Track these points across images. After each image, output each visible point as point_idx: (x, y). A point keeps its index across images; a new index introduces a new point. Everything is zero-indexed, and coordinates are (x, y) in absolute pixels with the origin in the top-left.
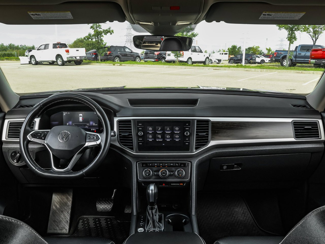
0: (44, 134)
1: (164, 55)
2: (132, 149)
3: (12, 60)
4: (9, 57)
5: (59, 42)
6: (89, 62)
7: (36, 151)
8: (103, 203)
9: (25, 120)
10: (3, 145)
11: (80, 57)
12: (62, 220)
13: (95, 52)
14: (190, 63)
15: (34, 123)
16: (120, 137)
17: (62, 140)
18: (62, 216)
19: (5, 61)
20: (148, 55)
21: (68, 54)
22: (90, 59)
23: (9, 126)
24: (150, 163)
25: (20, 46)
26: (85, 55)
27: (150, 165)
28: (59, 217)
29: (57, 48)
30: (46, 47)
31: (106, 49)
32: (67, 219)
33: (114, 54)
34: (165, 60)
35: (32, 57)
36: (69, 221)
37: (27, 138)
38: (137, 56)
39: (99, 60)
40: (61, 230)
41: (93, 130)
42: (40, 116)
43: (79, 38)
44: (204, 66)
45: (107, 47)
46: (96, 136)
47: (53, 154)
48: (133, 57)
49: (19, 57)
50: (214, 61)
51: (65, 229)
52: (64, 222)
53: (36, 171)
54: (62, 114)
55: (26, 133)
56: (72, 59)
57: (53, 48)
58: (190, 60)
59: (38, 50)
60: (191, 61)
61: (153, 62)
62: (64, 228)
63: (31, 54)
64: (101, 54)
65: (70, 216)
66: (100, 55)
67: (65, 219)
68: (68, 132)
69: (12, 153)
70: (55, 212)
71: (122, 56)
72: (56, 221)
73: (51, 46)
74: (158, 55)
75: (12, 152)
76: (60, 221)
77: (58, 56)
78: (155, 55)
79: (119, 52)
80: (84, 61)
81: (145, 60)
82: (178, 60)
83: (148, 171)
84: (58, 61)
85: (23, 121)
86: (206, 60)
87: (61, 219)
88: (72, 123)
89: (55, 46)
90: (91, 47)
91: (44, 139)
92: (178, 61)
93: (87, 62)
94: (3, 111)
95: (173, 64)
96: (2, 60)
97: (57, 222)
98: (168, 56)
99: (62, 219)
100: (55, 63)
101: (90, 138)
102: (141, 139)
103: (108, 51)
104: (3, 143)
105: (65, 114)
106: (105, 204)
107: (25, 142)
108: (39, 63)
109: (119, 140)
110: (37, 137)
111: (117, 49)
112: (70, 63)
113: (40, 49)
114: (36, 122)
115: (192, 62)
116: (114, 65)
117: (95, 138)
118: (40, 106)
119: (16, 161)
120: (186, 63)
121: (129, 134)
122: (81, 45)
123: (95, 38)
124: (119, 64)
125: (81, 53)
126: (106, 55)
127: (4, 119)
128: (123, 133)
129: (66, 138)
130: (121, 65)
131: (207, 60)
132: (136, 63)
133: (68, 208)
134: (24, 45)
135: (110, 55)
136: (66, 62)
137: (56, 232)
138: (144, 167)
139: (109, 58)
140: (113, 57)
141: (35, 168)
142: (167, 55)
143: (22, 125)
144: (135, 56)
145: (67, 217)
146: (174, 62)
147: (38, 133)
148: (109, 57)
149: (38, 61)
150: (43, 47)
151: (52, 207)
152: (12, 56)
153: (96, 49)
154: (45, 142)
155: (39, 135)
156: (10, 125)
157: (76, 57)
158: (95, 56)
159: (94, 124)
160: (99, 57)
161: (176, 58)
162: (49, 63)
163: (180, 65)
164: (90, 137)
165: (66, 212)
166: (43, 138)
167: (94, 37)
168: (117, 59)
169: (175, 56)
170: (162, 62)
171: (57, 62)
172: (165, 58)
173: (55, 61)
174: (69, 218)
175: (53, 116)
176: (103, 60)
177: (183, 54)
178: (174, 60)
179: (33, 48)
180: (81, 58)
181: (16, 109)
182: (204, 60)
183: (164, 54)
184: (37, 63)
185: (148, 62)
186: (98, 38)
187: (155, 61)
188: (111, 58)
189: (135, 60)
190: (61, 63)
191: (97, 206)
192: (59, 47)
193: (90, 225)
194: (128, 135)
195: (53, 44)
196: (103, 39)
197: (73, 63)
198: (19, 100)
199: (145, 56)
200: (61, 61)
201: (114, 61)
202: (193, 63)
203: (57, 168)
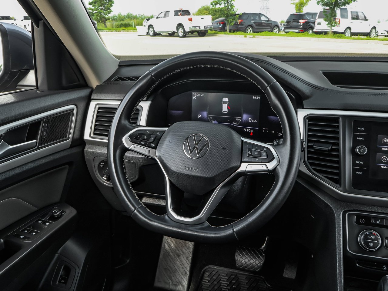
0: (154, 136)
1: (312, 25)
2: (337, 182)
3: (129, 31)
4: (126, 27)
5: (181, 9)
6: (215, 33)
7: (140, 164)
8: (247, 254)
9: (120, 105)
10: (86, 147)
11: (205, 26)
12: (178, 270)
13: (223, 20)
14: (348, 34)
15: (138, 110)
16: (309, 152)
17: (191, 152)
18: (178, 263)
19: (122, 32)
20: (290, 24)
21: (191, 22)
22: (217, 29)
23: (97, 114)
24: (376, 218)
25: (139, 15)
26: (211, 24)
27: (378, 222)
28: (173, 263)
29: (179, 15)
30: (166, 14)
31: (237, 16)
32: (185, 269)
33: (247, 23)
34: (314, 30)
35: (150, 26)
36: (188, 273)
37: (122, 142)
38: (275, 26)
39: (227, 31)
40: (176, 285)
41: (248, 130)
42: (151, 98)
43: (204, 6)
44: (370, 40)
45: (238, 14)
46: (265, 150)
47: (171, 182)
48: (271, 27)
49: (136, 27)
50: (381, 33)
51: (182, 285)
52: (180, 274)
53: (136, 215)
54: (191, 96)
55: (121, 131)
56: (196, 29)
57: (174, 16)
58: (348, 30)
59: (157, 18)
60: (350, 31)
61: (296, 34)
62: (179, 283)
63: (150, 23)
64: (231, 22)
65: (190, 264)
66: (229, 25)
67: (183, 268)
68: (205, 138)
69: (100, 164)
70: (167, 254)
71: (256, 25)
72: (169, 270)
73: (172, 13)
74: (304, 23)
75: (100, 161)
76: (175, 271)
77: (180, 26)
78: (299, 24)
79: (253, 20)
80: (209, 31)
81: (286, 30)
82: (332, 30)
83: (373, 237)
84: (179, 31)
85: (117, 106)
86: (371, 31)
87: (176, 268)
88: (208, 115)
89: (176, 13)
90: (219, 14)
91: (155, 148)
92: (332, 32)
93: (213, 33)
94: (89, 85)
95: (325, 36)
96: (119, 31)
97: (170, 272)
98: (318, 25)
99: (178, 267)
100: (176, 34)
101: (251, 155)
102: (362, 163)
103: (239, 19)
104: (86, 144)
105: (197, 96)
106: (250, 258)
107: (118, 152)
108: (158, 34)
109: (306, 159)
110: (142, 143)
111: (250, 17)
112: (193, 34)
113: (159, 18)
114: (142, 108)
115: (351, 33)
116: (246, 37)
117: (264, 154)
118: (150, 76)
119: (106, 179)
120: (343, 35)
121: (332, 148)
122: (206, 13)
123: (225, 3)
124: (253, 36)
125: (206, 21)
126: (236, 24)
127: (89, 100)
128: (316, 144)
129: (201, 150)
130: (255, 37)
131: (374, 30)
132: (274, 35)
133: (188, 251)
134: (142, 15)
135: (241, 24)
136: (188, 32)
137: (167, 286)
138: (362, 224)
139: (240, 28)
140: (245, 27)
141: (133, 208)
142: (316, 23)
143: (114, 113)
144: (272, 26)
145: (186, 266)
146: (326, 33)
147: (142, 134)
148: (240, 26)
149: (156, 32)
150: (163, 15)
151: (163, 246)
152: (129, 26)
153: (225, 17)
154: (157, 154)
155: (145, 137)
156: (98, 112)
157: (199, 27)
158: (222, 26)
159: (250, 120)
160: (228, 27)
161: (329, 28)
162: (169, 34)
163: (335, 37)
164: (251, 151)
165: (185, 258)
166: (153, 145)
167: (223, 2)
168: (249, 29)
169: (328, 25)
170: (308, 34)
171: (177, 33)
172: (312, 28)
173: (176, 31)
174: (188, 269)
175: (174, 100)
176: (232, 31)
177: (340, 22)
178: (326, 30)
179: (152, 17)
180: (206, 28)
181: (110, 83)
182: (369, 32)
183: (312, 23)
184: (155, 34)
185: (290, 33)
186: (228, 3)
187: (299, 32)
188: (242, 28)
189: (272, 31)
190: (182, 34)
191: (236, 258)
192: (181, 15)
193: (221, 285)
194: (330, 151)
195: (175, 11)
196: (234, 5)
197: (196, 34)
198: (117, 67)
199: (287, 25)
200: (182, 31)
201: (245, 31)
202: (353, 34)
203: (179, 214)
